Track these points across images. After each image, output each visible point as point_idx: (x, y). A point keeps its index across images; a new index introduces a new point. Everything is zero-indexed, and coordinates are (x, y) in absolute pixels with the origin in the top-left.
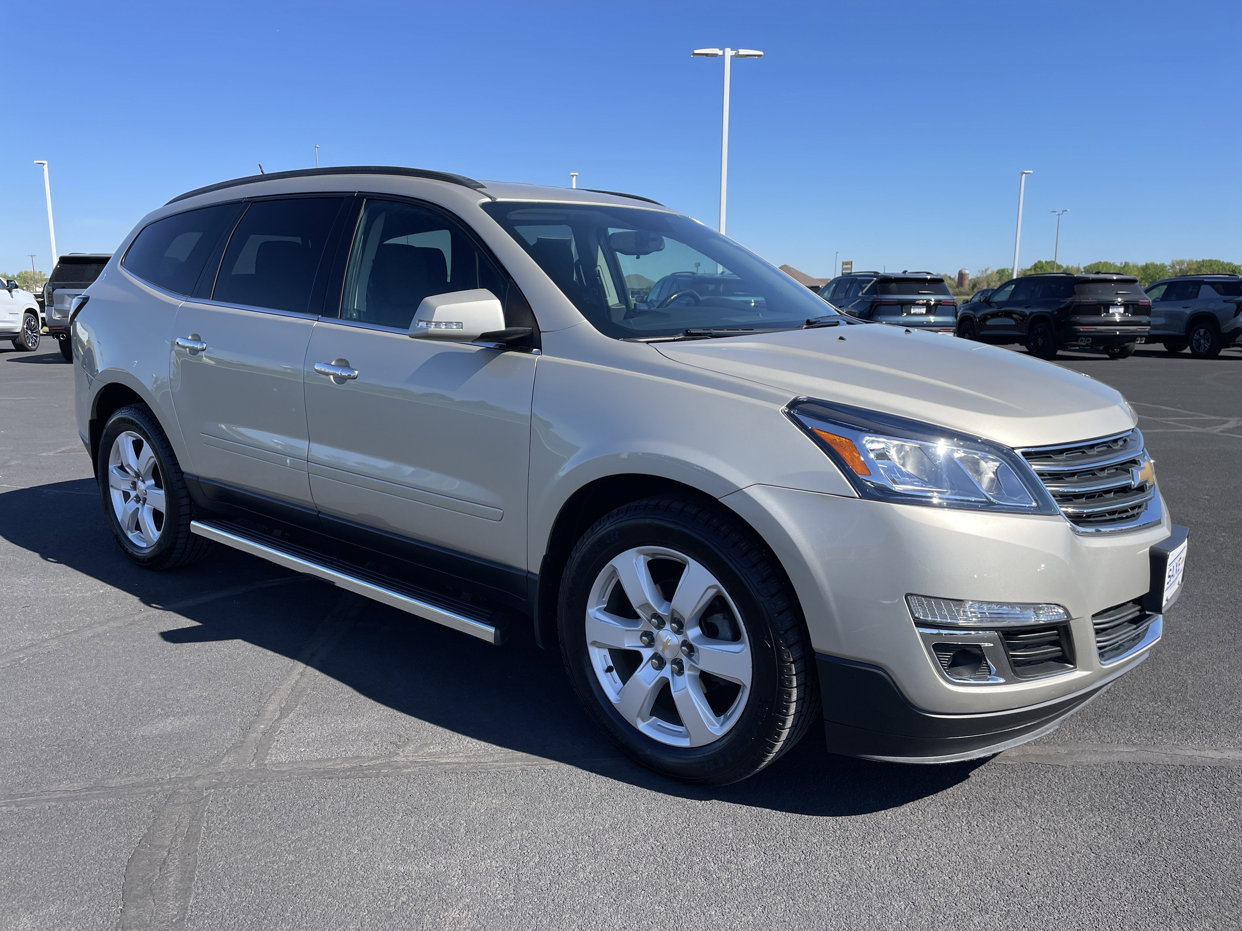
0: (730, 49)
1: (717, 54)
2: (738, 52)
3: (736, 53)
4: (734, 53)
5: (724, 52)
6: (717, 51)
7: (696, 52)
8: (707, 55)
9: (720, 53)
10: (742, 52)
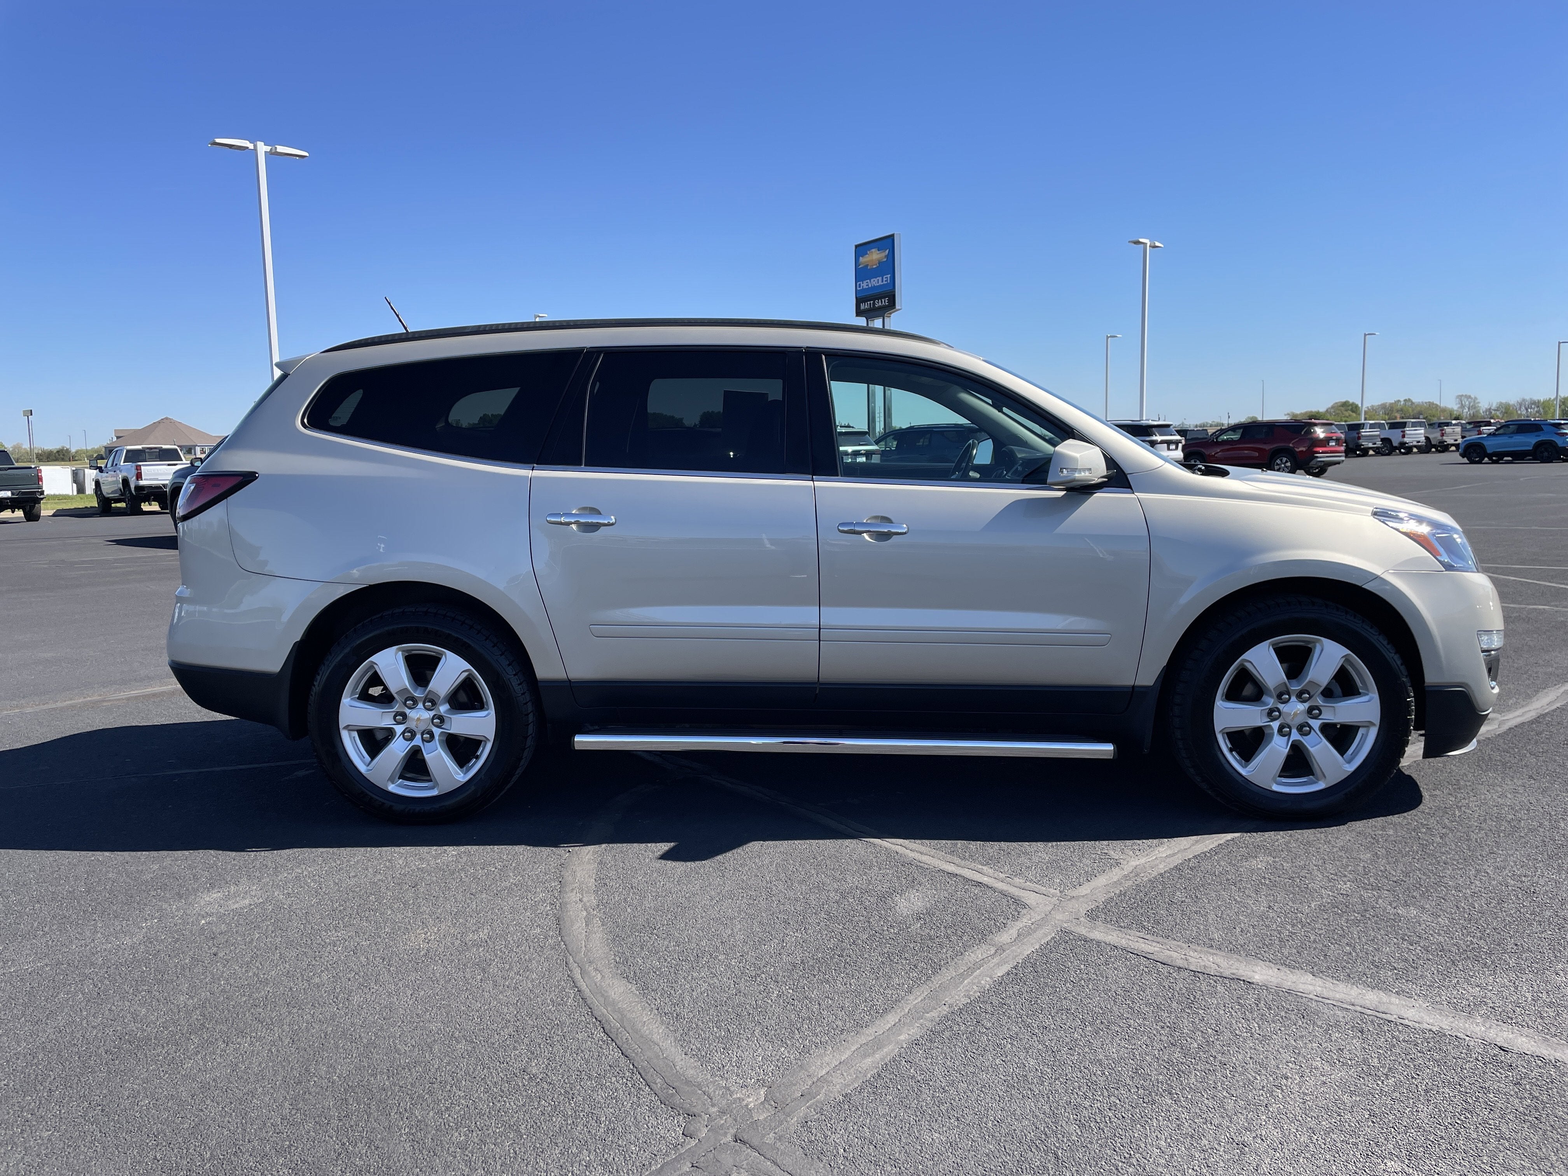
0: (263, 143)
1: (248, 148)
2: (276, 148)
3: (271, 149)
4: (268, 148)
5: (255, 146)
6: (246, 143)
7: (218, 140)
8: (231, 146)
9: (251, 146)
10: (281, 149)
